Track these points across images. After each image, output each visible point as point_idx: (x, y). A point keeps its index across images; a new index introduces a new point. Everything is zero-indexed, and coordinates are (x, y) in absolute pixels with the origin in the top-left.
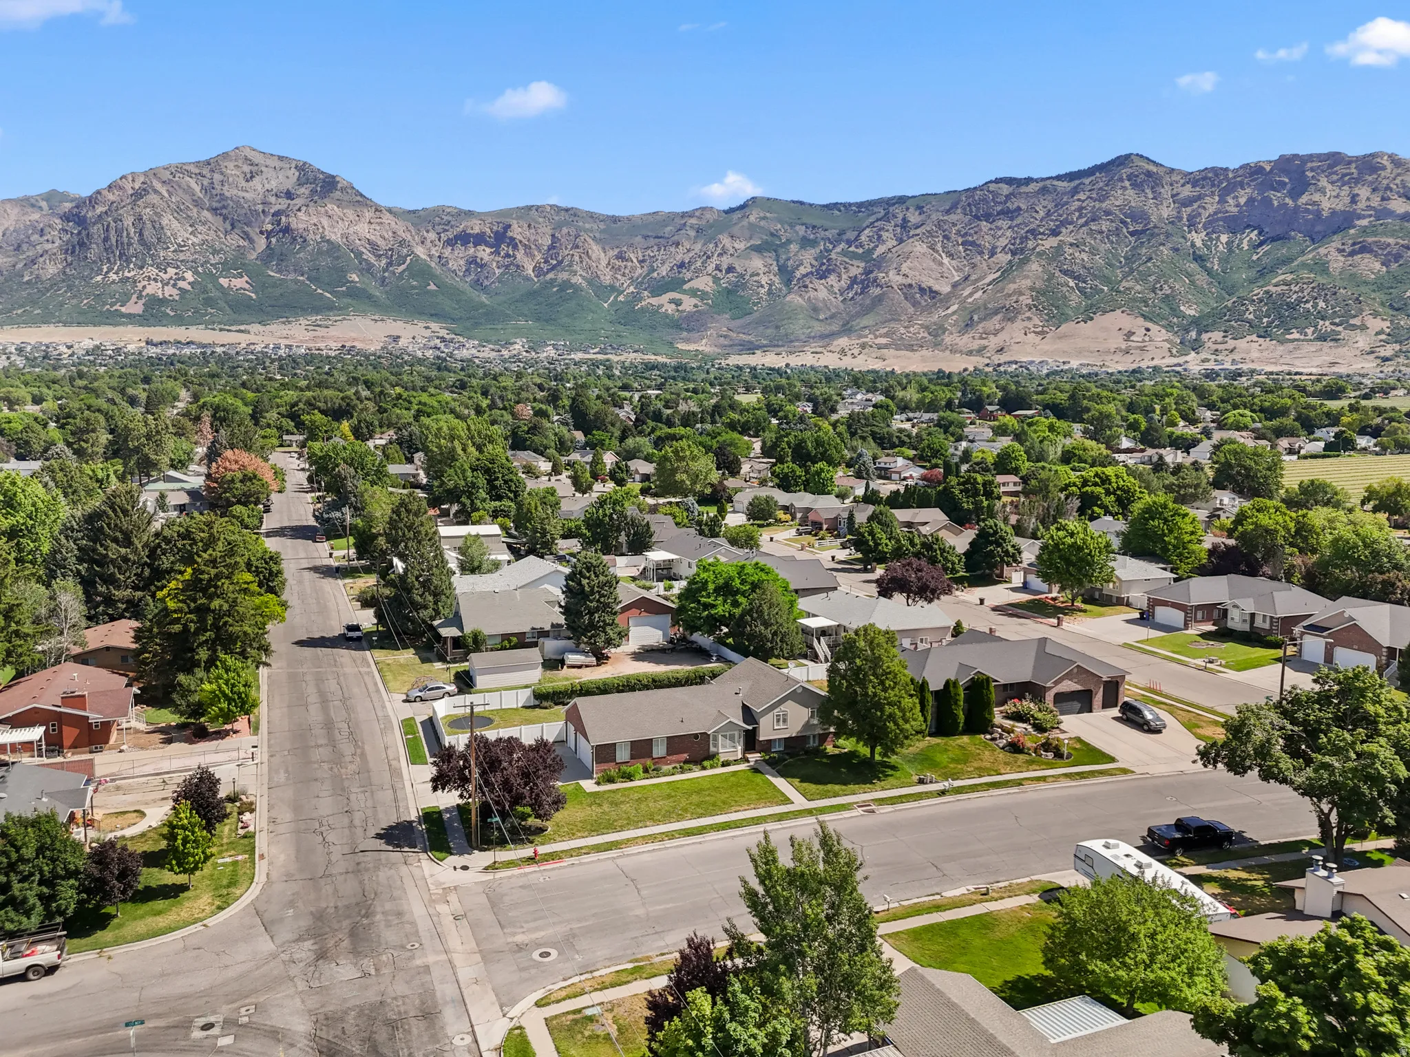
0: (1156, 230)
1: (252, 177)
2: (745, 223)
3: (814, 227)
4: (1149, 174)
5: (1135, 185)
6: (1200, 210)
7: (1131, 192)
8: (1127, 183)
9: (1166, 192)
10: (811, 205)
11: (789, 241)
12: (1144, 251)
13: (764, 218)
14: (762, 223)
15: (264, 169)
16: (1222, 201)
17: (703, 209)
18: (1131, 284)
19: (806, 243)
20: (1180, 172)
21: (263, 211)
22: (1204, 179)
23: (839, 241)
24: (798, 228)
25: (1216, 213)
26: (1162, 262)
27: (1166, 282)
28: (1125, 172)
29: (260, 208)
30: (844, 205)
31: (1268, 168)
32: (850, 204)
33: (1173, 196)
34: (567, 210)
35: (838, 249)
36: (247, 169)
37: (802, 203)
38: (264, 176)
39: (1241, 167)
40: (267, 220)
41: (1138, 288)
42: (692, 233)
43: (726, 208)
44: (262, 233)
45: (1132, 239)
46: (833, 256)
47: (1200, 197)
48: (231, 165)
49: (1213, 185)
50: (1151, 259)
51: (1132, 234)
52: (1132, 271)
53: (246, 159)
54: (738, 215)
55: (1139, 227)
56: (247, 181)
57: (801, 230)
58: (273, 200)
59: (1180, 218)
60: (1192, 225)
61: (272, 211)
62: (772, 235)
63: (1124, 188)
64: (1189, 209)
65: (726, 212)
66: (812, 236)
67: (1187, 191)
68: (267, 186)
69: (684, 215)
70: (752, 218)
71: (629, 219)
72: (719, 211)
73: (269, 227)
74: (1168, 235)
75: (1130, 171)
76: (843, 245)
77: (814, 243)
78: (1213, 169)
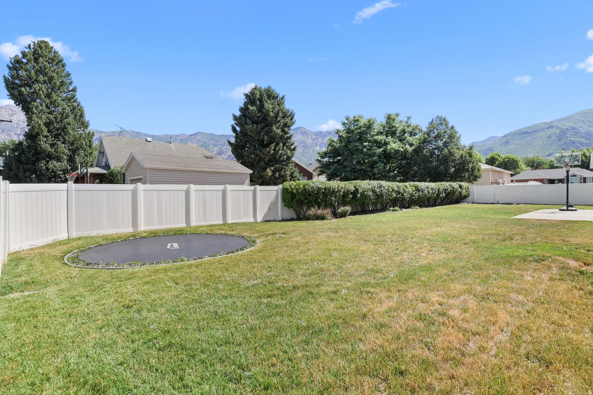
0: (308, 146)
1: (12, 115)
2: (196, 139)
3: (217, 141)
4: (305, 132)
5: (302, 134)
6: (318, 141)
7: (301, 136)
8: (300, 134)
9: (309, 136)
10: (216, 135)
11: (209, 145)
12: (306, 151)
13: (201, 138)
14: (201, 139)
15: (18, 113)
16: (323, 139)
17: (183, 134)
18: (304, 159)
19: (215, 145)
20: (312, 132)
21: (17, 127)
22: (318, 134)
23: (224, 145)
24: (212, 141)
25: (321, 142)
26: (311, 153)
27: (312, 158)
28: (299, 131)
29: (16, 126)
30: (225, 135)
31: (332, 132)
32: (227, 136)
33: (311, 138)
34: (137, 132)
35: (224, 147)
36: (10, 112)
37: (213, 134)
38: (18, 115)
39: (326, 132)
40: (19, 130)
41: (306, 160)
42: (179, 141)
43: (190, 134)
44: (16, 134)
45: (303, 148)
46: (223, 149)
47: (317, 138)
48: (3, 111)
49: (320, 136)
50: (308, 153)
51: (303, 146)
52: (303, 156)
53: (10, 109)
54: (194, 136)
55: (304, 145)
56: (10, 116)
57: (213, 142)
58: (21, 123)
59: (313, 143)
60: (316, 145)
61: (21, 127)
62: (204, 142)
63: (299, 135)
64: (315, 141)
65: (190, 136)
66: (216, 144)
67: (314, 137)
68: (19, 119)
69: (176, 136)
70: (198, 138)
71: (158, 136)
72: (188, 135)
73: (19, 132)
74: (311, 147)
75: (301, 131)
76: (226, 146)
77: (217, 145)
78: (320, 132)
